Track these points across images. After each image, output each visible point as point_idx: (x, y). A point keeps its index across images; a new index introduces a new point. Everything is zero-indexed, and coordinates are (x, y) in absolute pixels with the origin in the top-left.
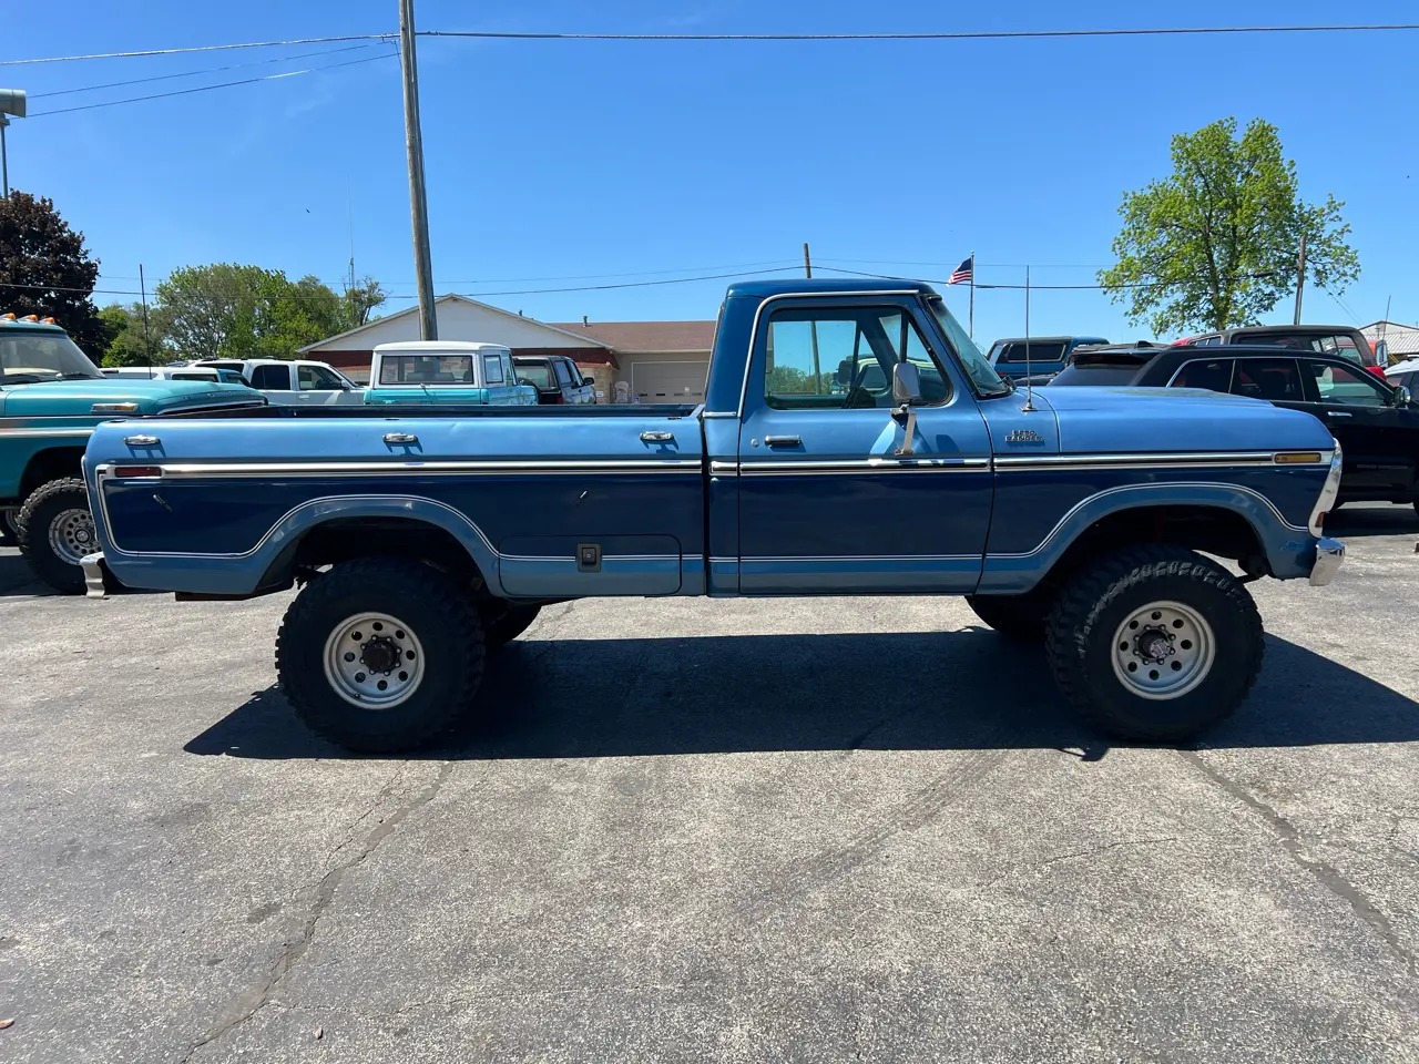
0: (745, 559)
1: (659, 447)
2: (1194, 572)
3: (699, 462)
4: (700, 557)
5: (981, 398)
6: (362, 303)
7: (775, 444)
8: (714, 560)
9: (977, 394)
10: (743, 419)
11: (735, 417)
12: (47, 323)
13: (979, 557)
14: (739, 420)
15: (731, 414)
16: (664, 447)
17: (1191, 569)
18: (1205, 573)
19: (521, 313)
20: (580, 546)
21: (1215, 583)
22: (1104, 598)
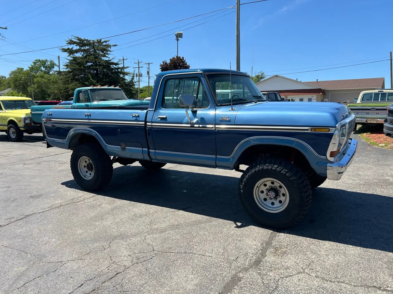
0: (157, 151)
1: (135, 118)
2: (278, 169)
3: (143, 123)
4: (146, 149)
5: (218, 106)
6: (259, 78)
7: (162, 119)
8: (150, 150)
9: (216, 104)
10: (155, 111)
11: (153, 110)
12: (117, 87)
13: (214, 156)
14: (154, 111)
15: (152, 109)
16: (136, 118)
17: (277, 167)
18: (282, 170)
19: (297, 79)
20: (121, 144)
21: (285, 174)
22: (248, 175)
